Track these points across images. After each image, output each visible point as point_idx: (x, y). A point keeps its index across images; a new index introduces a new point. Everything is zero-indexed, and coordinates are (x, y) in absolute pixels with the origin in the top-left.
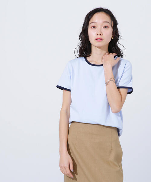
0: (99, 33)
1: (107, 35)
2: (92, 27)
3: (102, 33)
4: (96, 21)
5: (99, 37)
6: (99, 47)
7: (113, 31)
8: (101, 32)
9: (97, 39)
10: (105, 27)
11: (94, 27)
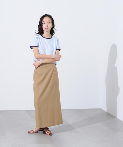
0: (47, 26)
1: (50, 26)
4: (44, 21)
5: (47, 27)
7: (52, 24)
8: (47, 25)
9: (46, 28)
10: (49, 23)
11: (44, 23)
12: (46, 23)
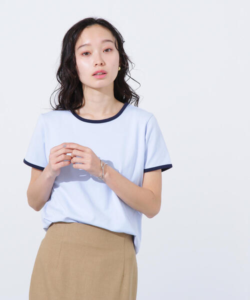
0: (99, 62)
1: (112, 62)
2: (83, 54)
3: (103, 61)
4: (87, 42)
5: (99, 68)
6: (98, 89)
9: (95, 74)
10: (107, 50)
11: (87, 53)
12: (96, 52)
